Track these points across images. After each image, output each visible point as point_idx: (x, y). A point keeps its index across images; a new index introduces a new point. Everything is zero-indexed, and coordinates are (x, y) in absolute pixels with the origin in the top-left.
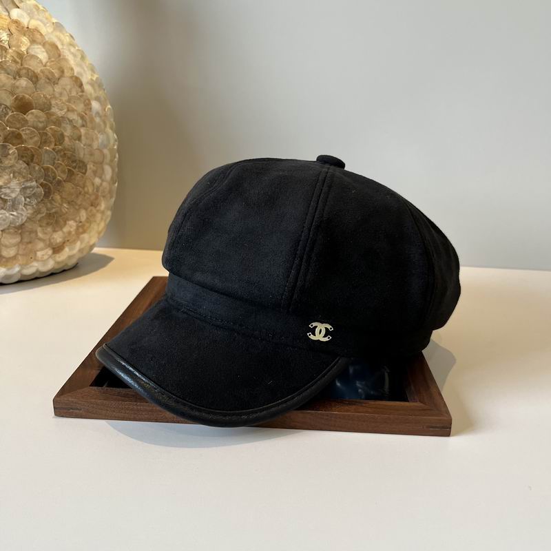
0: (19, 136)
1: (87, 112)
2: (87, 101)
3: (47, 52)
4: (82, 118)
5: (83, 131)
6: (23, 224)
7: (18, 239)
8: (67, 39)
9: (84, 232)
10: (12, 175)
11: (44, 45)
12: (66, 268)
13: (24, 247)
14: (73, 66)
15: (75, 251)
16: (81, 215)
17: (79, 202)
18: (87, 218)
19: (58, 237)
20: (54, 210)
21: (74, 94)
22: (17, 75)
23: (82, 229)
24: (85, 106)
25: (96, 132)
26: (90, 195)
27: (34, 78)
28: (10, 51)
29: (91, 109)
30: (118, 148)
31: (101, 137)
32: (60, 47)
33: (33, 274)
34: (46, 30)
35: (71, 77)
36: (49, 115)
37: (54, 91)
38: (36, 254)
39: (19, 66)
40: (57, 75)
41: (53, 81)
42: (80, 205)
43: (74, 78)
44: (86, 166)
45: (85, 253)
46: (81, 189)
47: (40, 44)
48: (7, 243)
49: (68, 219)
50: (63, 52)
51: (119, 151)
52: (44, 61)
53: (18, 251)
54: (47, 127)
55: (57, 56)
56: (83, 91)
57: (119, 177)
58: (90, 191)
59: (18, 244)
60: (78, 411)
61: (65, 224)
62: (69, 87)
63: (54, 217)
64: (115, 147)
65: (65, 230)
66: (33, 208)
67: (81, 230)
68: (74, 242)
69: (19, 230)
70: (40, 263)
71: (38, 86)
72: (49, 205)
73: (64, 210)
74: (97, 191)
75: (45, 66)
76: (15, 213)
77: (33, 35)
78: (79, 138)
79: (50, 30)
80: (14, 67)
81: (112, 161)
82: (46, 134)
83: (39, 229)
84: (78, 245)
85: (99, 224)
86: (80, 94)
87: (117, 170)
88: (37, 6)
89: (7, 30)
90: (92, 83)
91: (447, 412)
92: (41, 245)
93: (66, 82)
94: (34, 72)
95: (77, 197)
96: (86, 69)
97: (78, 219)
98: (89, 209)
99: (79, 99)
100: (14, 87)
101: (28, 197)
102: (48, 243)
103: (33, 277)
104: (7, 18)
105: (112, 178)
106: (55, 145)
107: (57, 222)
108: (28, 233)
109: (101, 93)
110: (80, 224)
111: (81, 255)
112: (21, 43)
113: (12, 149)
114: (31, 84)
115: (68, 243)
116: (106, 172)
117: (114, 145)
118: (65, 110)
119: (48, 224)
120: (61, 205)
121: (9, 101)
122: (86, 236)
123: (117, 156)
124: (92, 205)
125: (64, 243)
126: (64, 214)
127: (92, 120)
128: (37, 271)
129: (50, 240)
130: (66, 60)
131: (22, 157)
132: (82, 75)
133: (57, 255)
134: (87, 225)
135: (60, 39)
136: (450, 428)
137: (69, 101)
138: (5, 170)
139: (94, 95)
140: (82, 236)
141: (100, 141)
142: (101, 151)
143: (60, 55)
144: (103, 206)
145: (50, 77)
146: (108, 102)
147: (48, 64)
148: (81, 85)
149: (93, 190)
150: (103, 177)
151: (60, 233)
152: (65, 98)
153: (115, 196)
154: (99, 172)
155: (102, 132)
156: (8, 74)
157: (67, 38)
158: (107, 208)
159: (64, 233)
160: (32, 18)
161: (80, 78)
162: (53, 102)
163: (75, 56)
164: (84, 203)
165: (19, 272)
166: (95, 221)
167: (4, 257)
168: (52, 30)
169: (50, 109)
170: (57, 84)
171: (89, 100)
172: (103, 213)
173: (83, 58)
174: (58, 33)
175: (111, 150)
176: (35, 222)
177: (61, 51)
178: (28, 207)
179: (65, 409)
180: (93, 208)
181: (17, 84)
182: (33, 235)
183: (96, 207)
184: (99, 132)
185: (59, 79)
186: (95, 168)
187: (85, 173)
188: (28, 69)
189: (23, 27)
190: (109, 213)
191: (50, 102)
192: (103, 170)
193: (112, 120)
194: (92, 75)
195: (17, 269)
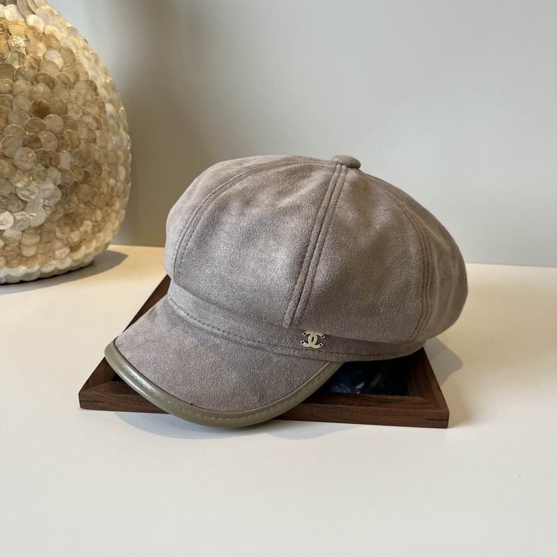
0: (37, 140)
1: (102, 115)
2: (101, 105)
3: (63, 57)
4: (97, 121)
5: (98, 133)
6: (42, 225)
7: (37, 239)
8: (81, 44)
9: (100, 231)
10: (31, 178)
11: (59, 51)
12: (82, 266)
13: (43, 246)
14: (87, 70)
15: (91, 249)
16: (97, 214)
17: (95, 203)
18: (103, 218)
19: (75, 236)
20: (71, 211)
21: (89, 97)
22: (35, 81)
23: (98, 228)
24: (99, 108)
25: (110, 134)
26: (105, 196)
27: (51, 83)
28: (28, 57)
29: (105, 111)
30: (131, 148)
31: (115, 139)
32: (75, 51)
33: (53, 272)
34: (61, 35)
35: (86, 81)
36: (66, 119)
37: (70, 95)
38: (54, 253)
39: (36, 72)
40: (72, 80)
41: (69, 85)
42: (95, 206)
43: (89, 82)
44: (101, 168)
45: (100, 251)
46: (97, 190)
47: (56, 49)
48: (28, 243)
49: (84, 219)
50: (78, 57)
51: (132, 151)
52: (60, 66)
53: (38, 250)
54: (64, 131)
55: (72, 60)
56: (97, 95)
57: (133, 177)
58: (105, 191)
59: (37, 244)
60: (101, 404)
61: (82, 223)
62: (83, 92)
63: (71, 217)
64: (129, 148)
65: (82, 229)
66: (51, 209)
67: (96, 229)
68: (91, 240)
69: (38, 230)
70: (58, 261)
71: (55, 91)
72: (66, 206)
73: (81, 211)
74: (112, 192)
75: (61, 71)
76: (34, 214)
77: (49, 40)
78: (94, 141)
79: (65, 34)
80: (31, 73)
81: (125, 161)
82: (63, 138)
83: (57, 229)
84: (94, 244)
85: (113, 224)
86: (95, 97)
87: (130, 170)
88: (51, 11)
89: (24, 36)
90: (106, 86)
91: (445, 405)
92: (59, 244)
93: (81, 87)
94: (51, 77)
95: (93, 198)
96: (99, 72)
97: (94, 218)
98: (104, 210)
99: (93, 103)
100: (32, 92)
101: (47, 199)
102: (66, 242)
103: (52, 275)
104: (24, 24)
105: (126, 178)
106: (72, 148)
107: (74, 222)
108: (46, 233)
109: (115, 96)
110: (96, 224)
111: (96, 253)
112: (38, 49)
113: (30, 152)
114: (48, 90)
115: (84, 242)
116: (120, 173)
117: (127, 146)
118: (81, 114)
119: (65, 224)
120: (78, 206)
121: (27, 106)
122: (101, 235)
123: (130, 156)
124: (107, 205)
125: (81, 242)
126: (81, 215)
127: (106, 123)
128: (56, 269)
129: (67, 240)
130: (81, 64)
131: (41, 160)
132: (96, 78)
133: (75, 254)
134: (103, 224)
135: (75, 44)
136: (448, 420)
137: (84, 105)
138: (24, 173)
139: (108, 98)
140: (98, 235)
141: (114, 143)
142: (115, 152)
143: (75, 60)
144: (117, 205)
145: (66, 82)
146: (121, 103)
147: (64, 69)
148: (95, 89)
149: (108, 191)
150: (118, 177)
151: (77, 232)
152: (80, 102)
153: (128, 194)
154: (113, 174)
155: (116, 133)
156: (26, 80)
157: (81, 42)
158: (121, 208)
159: (80, 232)
160: (47, 23)
161: (94, 81)
162: (69, 106)
163: (89, 59)
164: (100, 203)
165: (39, 270)
166: (110, 221)
167: (24, 256)
168: (67, 34)
169: (66, 113)
170: (73, 88)
171: (103, 103)
172: (117, 212)
173: (97, 61)
174: (72, 38)
175: (125, 152)
176: (53, 222)
177: (76, 55)
178: (47, 208)
179: (91, 402)
180: (108, 208)
181: (35, 89)
182: (52, 235)
183: (110, 207)
184: (113, 134)
185: (74, 83)
186: (109, 170)
187: (100, 175)
188: (45, 74)
189: (39, 33)
190: (123, 212)
191: (67, 107)
192: (117, 170)
193: (125, 121)
194: (106, 78)
195: (36, 267)
